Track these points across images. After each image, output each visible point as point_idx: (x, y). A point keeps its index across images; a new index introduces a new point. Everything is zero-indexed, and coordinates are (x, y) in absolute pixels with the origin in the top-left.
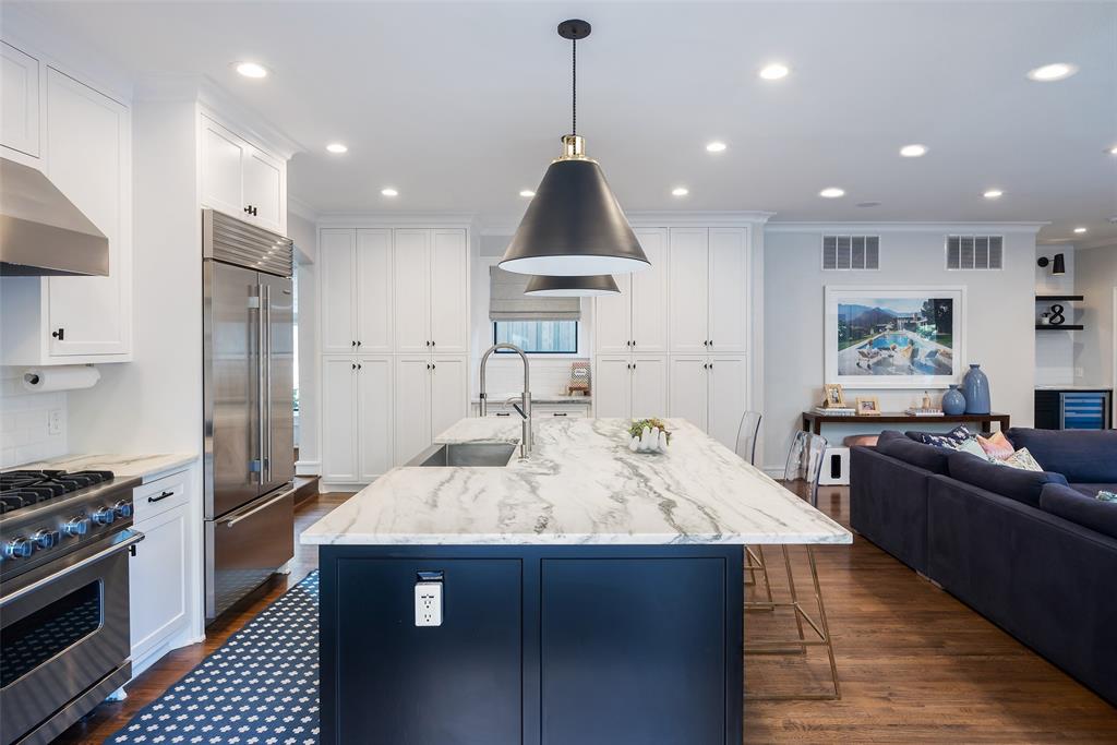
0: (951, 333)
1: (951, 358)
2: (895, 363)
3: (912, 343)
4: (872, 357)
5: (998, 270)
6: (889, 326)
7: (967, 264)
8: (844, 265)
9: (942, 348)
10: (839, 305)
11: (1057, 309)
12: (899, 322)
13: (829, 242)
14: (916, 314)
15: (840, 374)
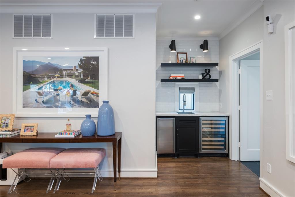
0: (98, 79)
1: (99, 97)
2: (61, 100)
3: (72, 86)
4: (46, 96)
5: (131, 38)
6: (57, 75)
7: (109, 34)
8: (28, 34)
9: (92, 90)
10: (24, 61)
11: (207, 71)
12: (64, 73)
13: (18, 19)
14: (75, 67)
15: (24, 107)
